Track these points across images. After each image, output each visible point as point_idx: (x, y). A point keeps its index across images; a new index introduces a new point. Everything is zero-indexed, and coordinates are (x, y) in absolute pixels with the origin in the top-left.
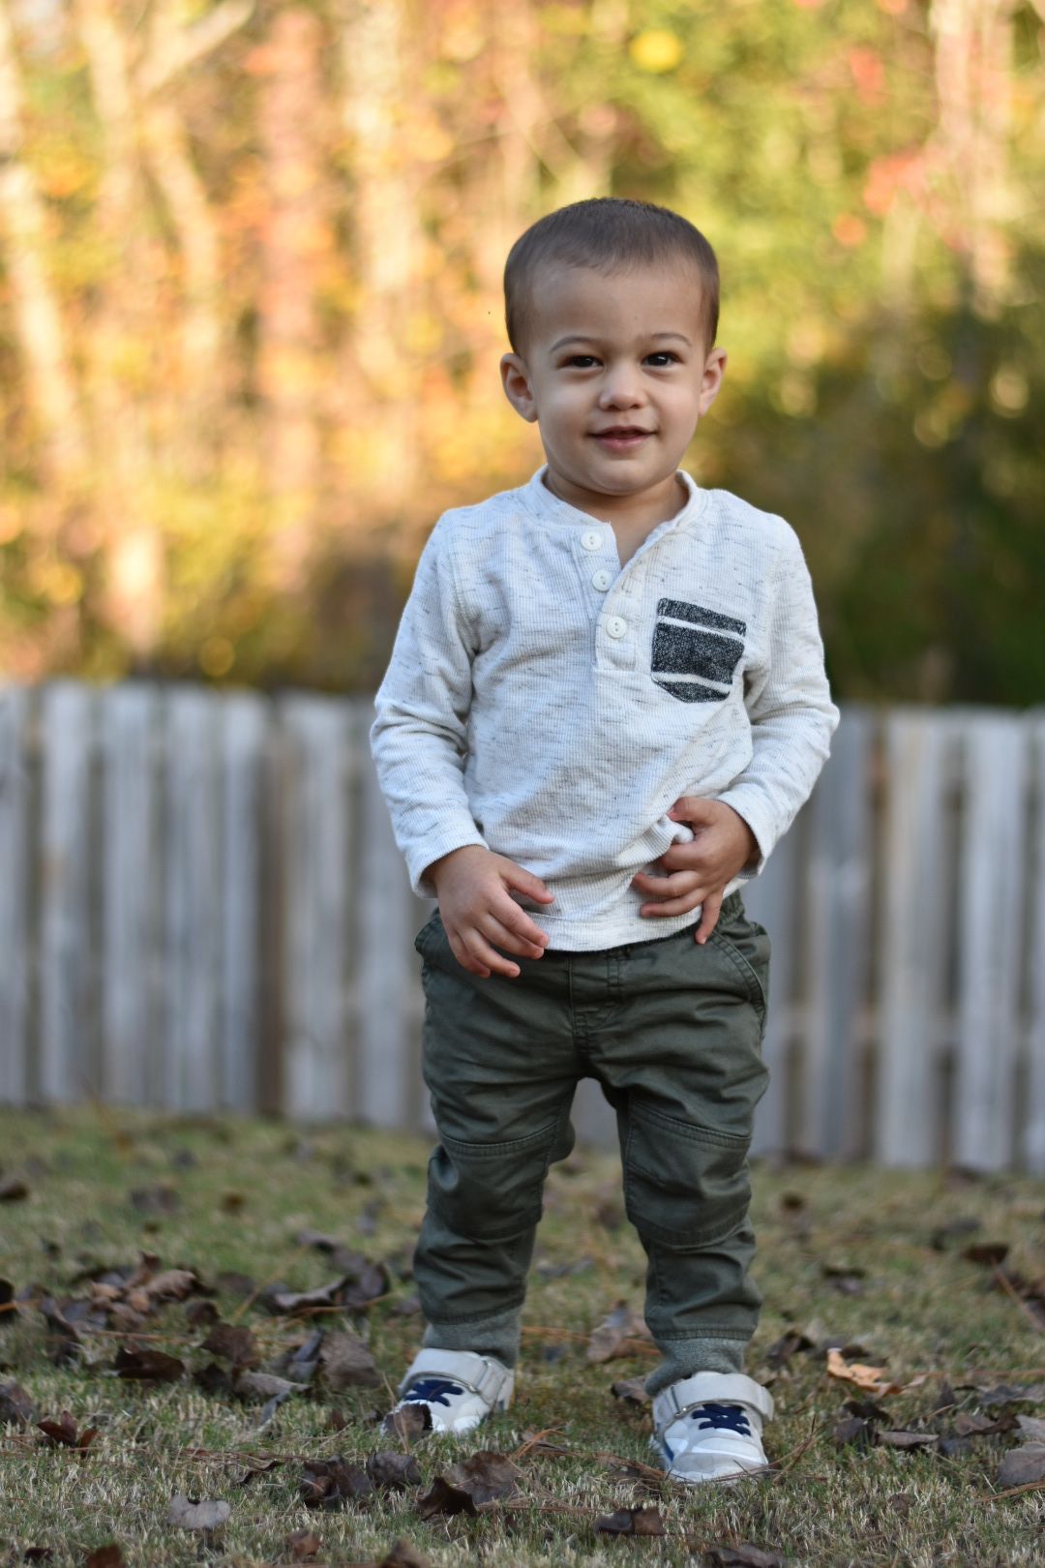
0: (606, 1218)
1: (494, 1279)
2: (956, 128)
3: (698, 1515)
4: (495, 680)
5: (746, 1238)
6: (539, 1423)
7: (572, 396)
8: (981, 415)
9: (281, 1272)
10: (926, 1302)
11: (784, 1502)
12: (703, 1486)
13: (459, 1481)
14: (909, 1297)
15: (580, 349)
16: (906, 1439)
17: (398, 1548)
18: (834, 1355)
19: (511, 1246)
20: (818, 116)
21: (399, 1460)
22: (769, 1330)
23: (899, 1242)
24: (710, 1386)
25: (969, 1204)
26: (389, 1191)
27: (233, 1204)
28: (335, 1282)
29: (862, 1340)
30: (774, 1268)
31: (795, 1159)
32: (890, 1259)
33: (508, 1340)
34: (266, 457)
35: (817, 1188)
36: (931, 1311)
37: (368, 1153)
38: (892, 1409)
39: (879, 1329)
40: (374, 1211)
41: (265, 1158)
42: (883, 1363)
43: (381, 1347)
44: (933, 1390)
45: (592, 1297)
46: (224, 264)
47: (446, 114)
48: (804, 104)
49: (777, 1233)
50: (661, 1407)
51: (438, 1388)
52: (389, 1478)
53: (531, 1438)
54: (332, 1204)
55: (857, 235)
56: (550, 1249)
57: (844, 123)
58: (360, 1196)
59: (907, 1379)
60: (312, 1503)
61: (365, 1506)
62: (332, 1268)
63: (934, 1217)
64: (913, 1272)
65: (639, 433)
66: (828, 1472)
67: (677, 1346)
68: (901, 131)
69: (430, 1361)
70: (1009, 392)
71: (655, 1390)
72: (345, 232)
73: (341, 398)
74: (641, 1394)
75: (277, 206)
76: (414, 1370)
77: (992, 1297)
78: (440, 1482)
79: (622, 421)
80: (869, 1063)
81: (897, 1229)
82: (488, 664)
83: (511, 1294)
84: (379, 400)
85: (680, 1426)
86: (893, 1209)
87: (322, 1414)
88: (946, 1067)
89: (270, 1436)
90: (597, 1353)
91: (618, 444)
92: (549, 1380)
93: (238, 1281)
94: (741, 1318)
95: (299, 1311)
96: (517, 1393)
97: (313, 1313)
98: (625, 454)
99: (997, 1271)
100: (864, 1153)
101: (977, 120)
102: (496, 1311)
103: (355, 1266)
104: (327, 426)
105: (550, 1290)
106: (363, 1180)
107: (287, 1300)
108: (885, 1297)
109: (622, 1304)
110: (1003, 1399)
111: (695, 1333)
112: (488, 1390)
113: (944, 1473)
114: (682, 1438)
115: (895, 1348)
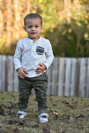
0: (35, 100)
1: (25, 105)
2: (66, 8)
3: (42, 125)
4: (23, 54)
5: (46, 102)
6: (29, 117)
7: (29, 30)
8: (68, 33)
9: (7, 104)
10: (62, 107)
11: (50, 124)
12: (43, 123)
13: (22, 122)
14: (60, 107)
15: (30, 26)
16: (60, 119)
17: (17, 128)
18: (54, 112)
19: (26, 102)
20: (54, 7)
21: (17, 120)
22: (48, 110)
23: (60, 102)
24: (43, 114)
25: (66, 99)
26: (16, 98)
27: (3, 99)
28: (12, 105)
29: (56, 110)
30: (49, 104)
31: (51, 95)
32: (59, 104)
33: (26, 110)
34: (7, 35)
35: (53, 98)
36: (62, 108)
37: (14, 94)
38: (59, 116)
39: (58, 110)
40: (15, 99)
41: (6, 95)
42: (58, 112)
43: (15, 111)
44: (62, 115)
45: (33, 107)
46: (3, 19)
47: (22, 6)
48: (53, 6)
49: (49, 101)
50: (39, 116)
51: (20, 114)
52: (16, 122)
53: (28, 119)
54: (11, 99)
55: (57, 17)
56: (30, 103)
57: (56, 7)
58: (14, 98)
59: (60, 114)
60: (9, 124)
61: (14, 124)
62: (11, 104)
63: (63, 100)
64: (61, 105)
65: (35, 33)
66: (53, 122)
67: (40, 111)
68: (61, 8)
69: (19, 112)
70: (70, 31)
71: (39, 115)
72: (14, 16)
73: (13, 30)
74: (37, 115)
75: (8, 14)
76: (18, 113)
77: (67, 107)
78: (20, 122)
79: (33, 32)
80: (57, 87)
81: (60, 101)
82: (23, 52)
83: (26, 106)
84: (16, 30)
85: (41, 118)
86: (59, 99)
87: (10, 116)
88: (64, 88)
89: (6, 118)
90: (34, 111)
91: (33, 34)
92: (30, 114)
93: (3, 105)
94: (46, 108)
95: (8, 108)
96: (27, 115)
97: (10, 108)
98: (34, 35)
99: (68, 105)
100: (57, 95)
101: (67, 7)
102: (25, 108)
103: (13, 104)
104: (12, 33)
105: (30, 106)
106: (14, 97)
107: (7, 107)
108: (59, 107)
109: (36, 107)
110: (68, 116)
111: (42, 110)
112: (25, 115)
113: (63, 122)
114: (41, 119)
115: (59, 111)
